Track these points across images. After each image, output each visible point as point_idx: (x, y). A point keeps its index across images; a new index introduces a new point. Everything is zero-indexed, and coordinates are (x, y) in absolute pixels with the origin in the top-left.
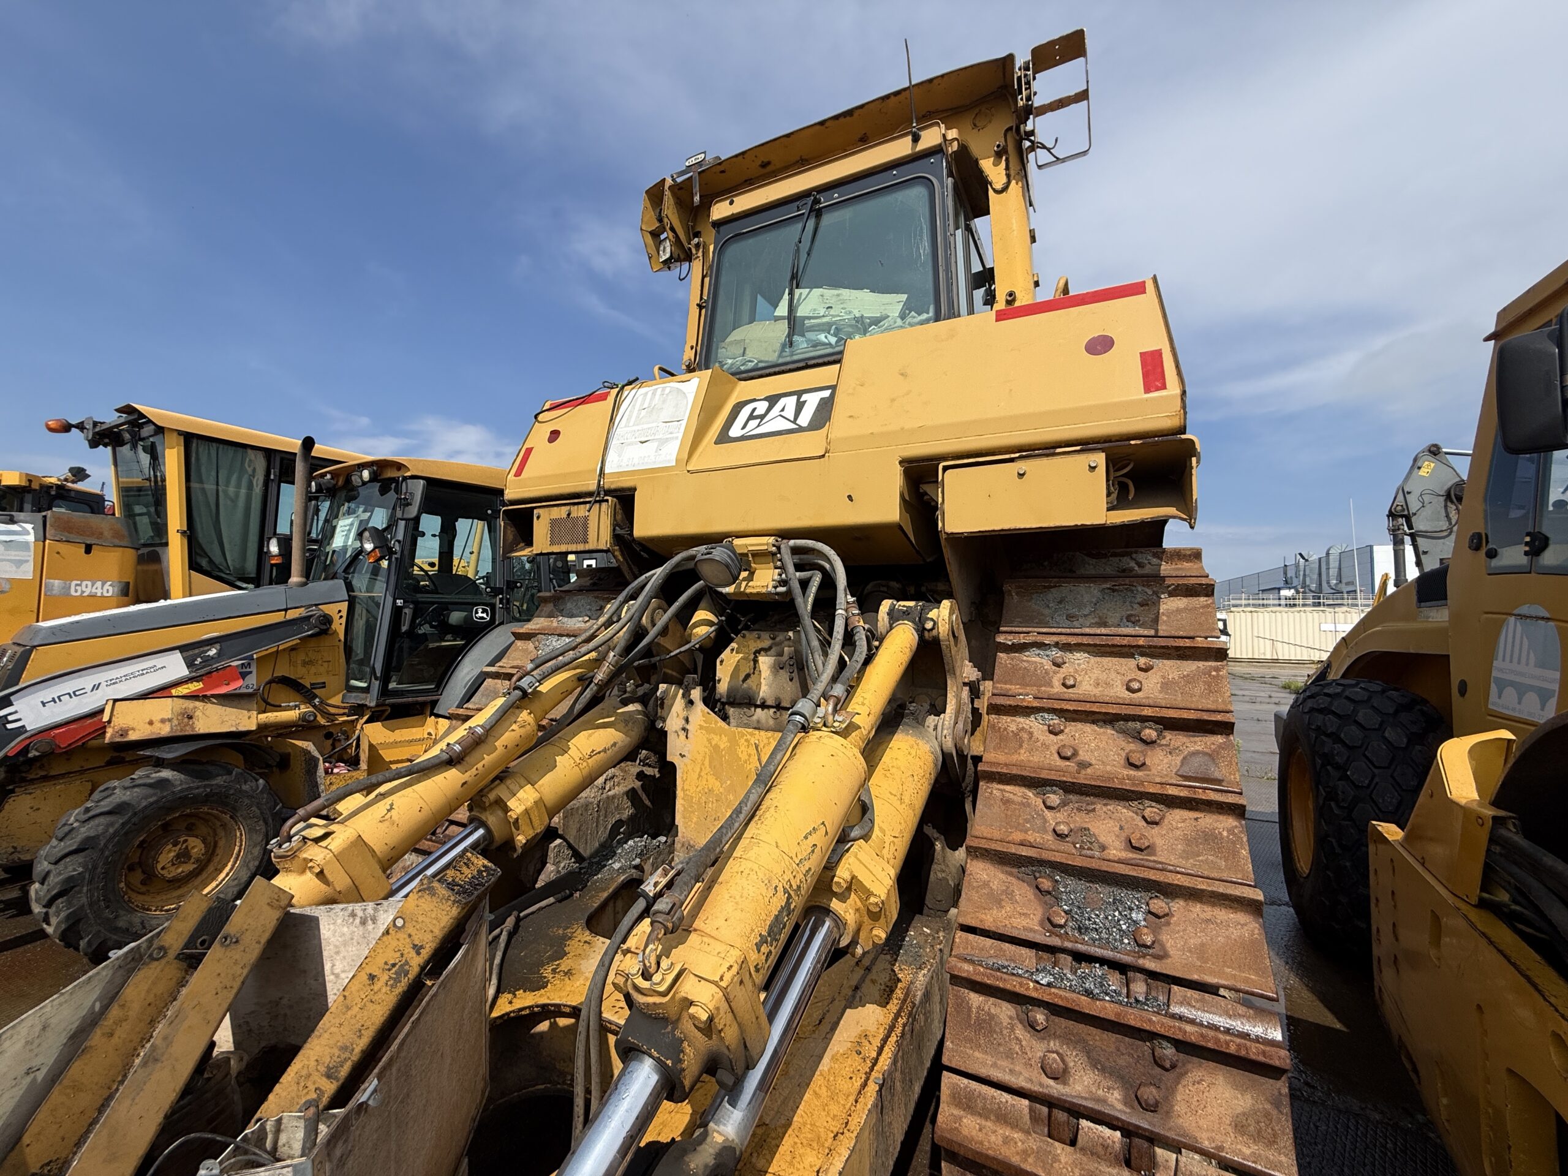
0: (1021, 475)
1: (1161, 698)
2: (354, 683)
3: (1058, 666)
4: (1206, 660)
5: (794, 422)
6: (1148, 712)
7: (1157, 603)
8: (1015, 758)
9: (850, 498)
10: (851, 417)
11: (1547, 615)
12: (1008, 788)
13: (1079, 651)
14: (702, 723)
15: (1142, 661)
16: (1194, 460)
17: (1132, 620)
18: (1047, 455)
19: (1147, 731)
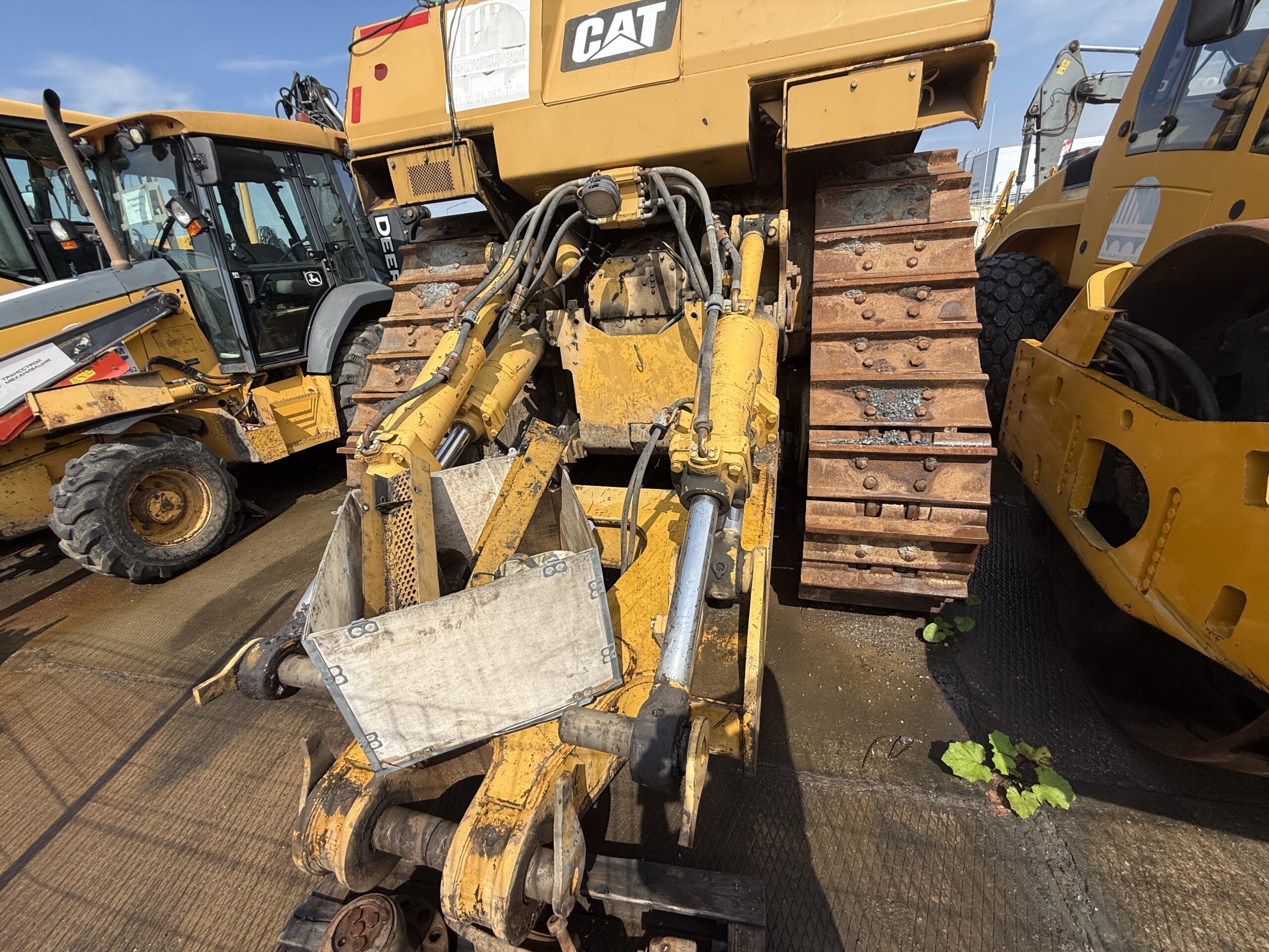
0: (853, 88)
1: (930, 268)
2: (224, 355)
3: (860, 254)
4: (961, 237)
5: (638, 41)
6: (924, 279)
7: (928, 198)
8: (834, 323)
9: (705, 121)
10: (700, 33)
11: (1157, 182)
12: (830, 343)
13: (874, 241)
14: (589, 337)
15: (919, 243)
16: (991, 64)
17: (911, 213)
18: (876, 67)
19: (921, 292)
